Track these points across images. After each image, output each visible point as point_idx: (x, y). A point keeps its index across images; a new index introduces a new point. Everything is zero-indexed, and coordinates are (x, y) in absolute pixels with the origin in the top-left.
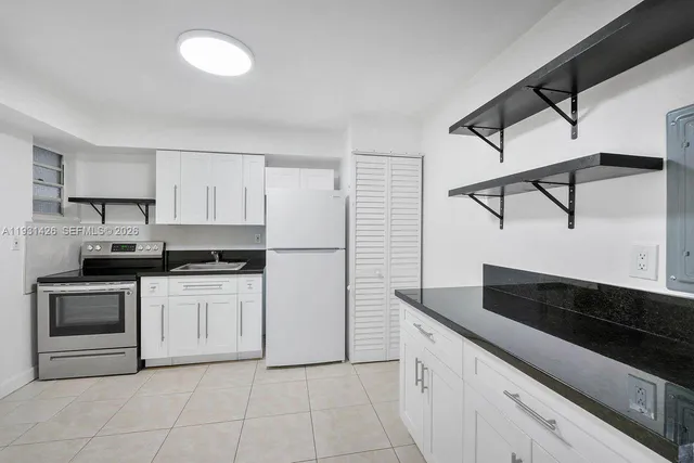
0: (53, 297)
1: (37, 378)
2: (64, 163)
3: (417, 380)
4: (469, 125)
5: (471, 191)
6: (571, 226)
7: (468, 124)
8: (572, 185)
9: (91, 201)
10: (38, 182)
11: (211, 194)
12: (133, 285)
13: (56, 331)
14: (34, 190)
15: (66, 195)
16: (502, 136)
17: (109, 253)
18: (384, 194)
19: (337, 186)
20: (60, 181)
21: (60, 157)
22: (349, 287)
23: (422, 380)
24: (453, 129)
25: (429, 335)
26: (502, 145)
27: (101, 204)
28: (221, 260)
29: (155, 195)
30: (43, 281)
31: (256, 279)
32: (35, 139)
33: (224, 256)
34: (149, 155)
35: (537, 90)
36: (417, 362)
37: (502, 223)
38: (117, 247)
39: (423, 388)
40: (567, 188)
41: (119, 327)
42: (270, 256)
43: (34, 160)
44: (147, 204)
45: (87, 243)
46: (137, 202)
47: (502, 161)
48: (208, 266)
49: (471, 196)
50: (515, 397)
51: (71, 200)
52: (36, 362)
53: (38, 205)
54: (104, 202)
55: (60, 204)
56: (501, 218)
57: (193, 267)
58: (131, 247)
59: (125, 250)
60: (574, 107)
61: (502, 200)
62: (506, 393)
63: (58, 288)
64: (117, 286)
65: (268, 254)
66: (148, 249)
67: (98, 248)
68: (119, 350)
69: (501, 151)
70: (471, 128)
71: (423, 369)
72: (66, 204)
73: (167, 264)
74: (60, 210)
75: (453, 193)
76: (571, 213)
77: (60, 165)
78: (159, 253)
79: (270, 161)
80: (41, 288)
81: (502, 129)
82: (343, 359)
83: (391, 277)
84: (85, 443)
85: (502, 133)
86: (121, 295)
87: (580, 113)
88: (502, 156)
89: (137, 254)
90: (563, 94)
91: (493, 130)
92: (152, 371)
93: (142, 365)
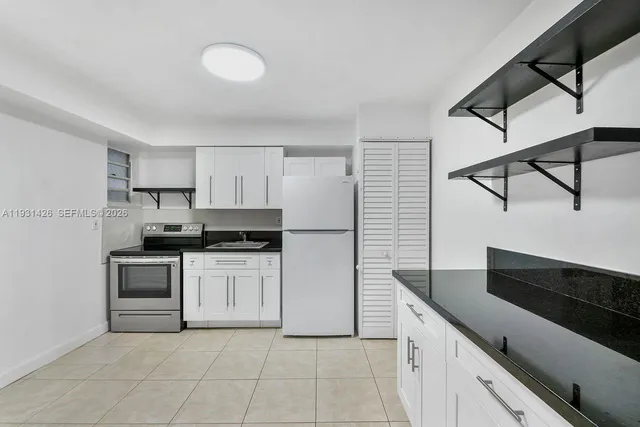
0: (121, 267)
1: (110, 330)
2: (131, 161)
3: (409, 359)
4: (469, 107)
5: (470, 173)
6: (577, 207)
7: (466, 106)
8: (578, 163)
9: (149, 191)
10: (112, 176)
11: (239, 183)
12: (177, 259)
13: (123, 294)
14: (109, 183)
15: (132, 187)
16: (505, 116)
17: (161, 232)
18: (391, 173)
19: (349, 172)
20: (128, 175)
21: (128, 156)
22: (357, 267)
23: (413, 359)
24: (452, 112)
25: (418, 315)
26: (505, 125)
27: (156, 193)
28: (248, 239)
29: (195, 184)
30: (115, 254)
31: (276, 257)
32: (109, 143)
33: (251, 236)
34: (190, 151)
35: (532, 65)
36: (409, 341)
37: (506, 205)
38: (168, 228)
39: (414, 367)
40: (572, 166)
41: (167, 293)
42: (286, 236)
43: (109, 159)
44: (189, 192)
45: (147, 224)
46: (182, 191)
47: (505, 141)
48: (237, 245)
49: (471, 178)
50: (487, 383)
51: (135, 190)
52: (109, 319)
53: (112, 195)
54: (159, 191)
55: (128, 193)
56: (505, 199)
57: (226, 245)
58: (178, 228)
59: (175, 230)
60: (579, 79)
61: (506, 181)
62: (479, 378)
63: (124, 260)
64: (166, 260)
65: (284, 234)
66: (191, 230)
67: (154, 228)
68: (167, 312)
69: (505, 131)
70: (470, 109)
71: (414, 348)
72: (132, 193)
73: (205, 242)
74: (128, 199)
75: (452, 175)
76: (577, 193)
77: (128, 163)
78: (199, 233)
79: (289, 152)
80: (113, 259)
81: (505, 108)
82: (352, 333)
83: (399, 258)
84: (135, 385)
85: (505, 112)
86: (168, 267)
87: (586, 85)
88: (505, 136)
89: (183, 233)
90: (565, 67)
91: (496, 110)
92: (192, 332)
93: (184, 326)
